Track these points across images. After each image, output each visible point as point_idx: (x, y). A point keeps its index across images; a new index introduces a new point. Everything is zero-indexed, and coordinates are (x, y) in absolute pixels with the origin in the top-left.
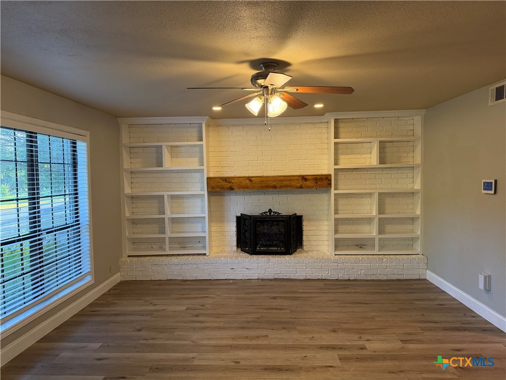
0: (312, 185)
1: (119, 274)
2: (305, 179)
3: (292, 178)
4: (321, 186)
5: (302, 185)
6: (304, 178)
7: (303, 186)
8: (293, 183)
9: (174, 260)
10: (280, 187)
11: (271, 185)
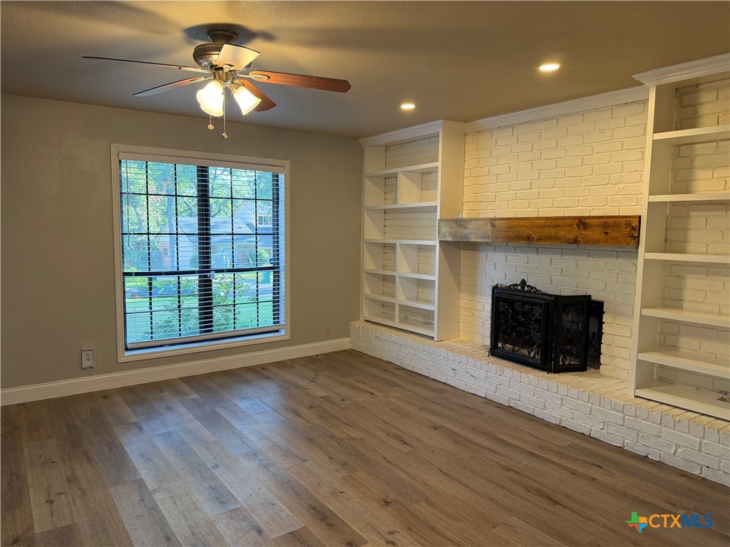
0: (597, 237)
1: (348, 339)
2: (584, 224)
3: (560, 222)
4: (616, 241)
5: (577, 237)
6: (582, 222)
7: (580, 239)
8: (562, 233)
9: (394, 336)
10: (537, 240)
11: (525, 234)
